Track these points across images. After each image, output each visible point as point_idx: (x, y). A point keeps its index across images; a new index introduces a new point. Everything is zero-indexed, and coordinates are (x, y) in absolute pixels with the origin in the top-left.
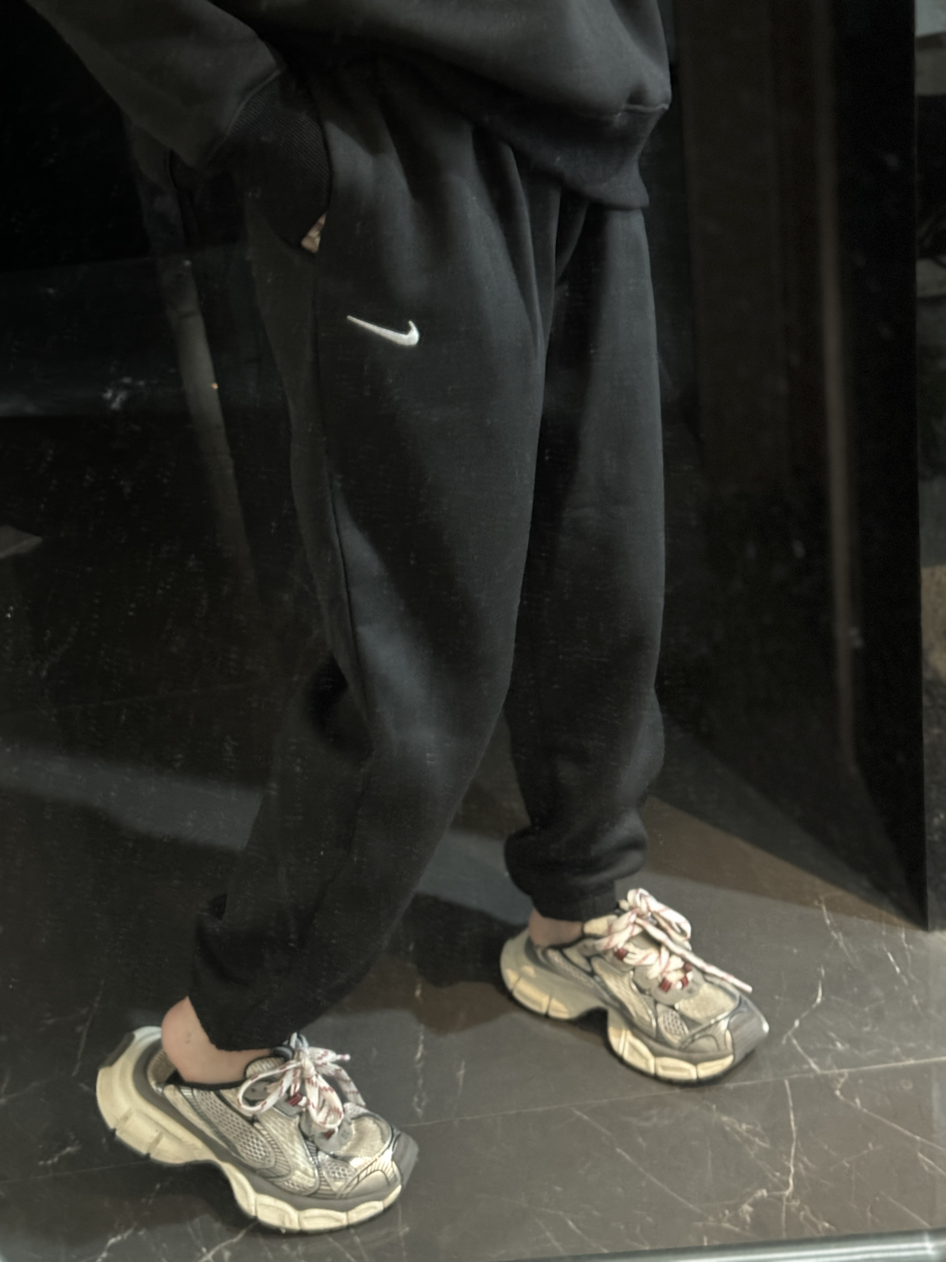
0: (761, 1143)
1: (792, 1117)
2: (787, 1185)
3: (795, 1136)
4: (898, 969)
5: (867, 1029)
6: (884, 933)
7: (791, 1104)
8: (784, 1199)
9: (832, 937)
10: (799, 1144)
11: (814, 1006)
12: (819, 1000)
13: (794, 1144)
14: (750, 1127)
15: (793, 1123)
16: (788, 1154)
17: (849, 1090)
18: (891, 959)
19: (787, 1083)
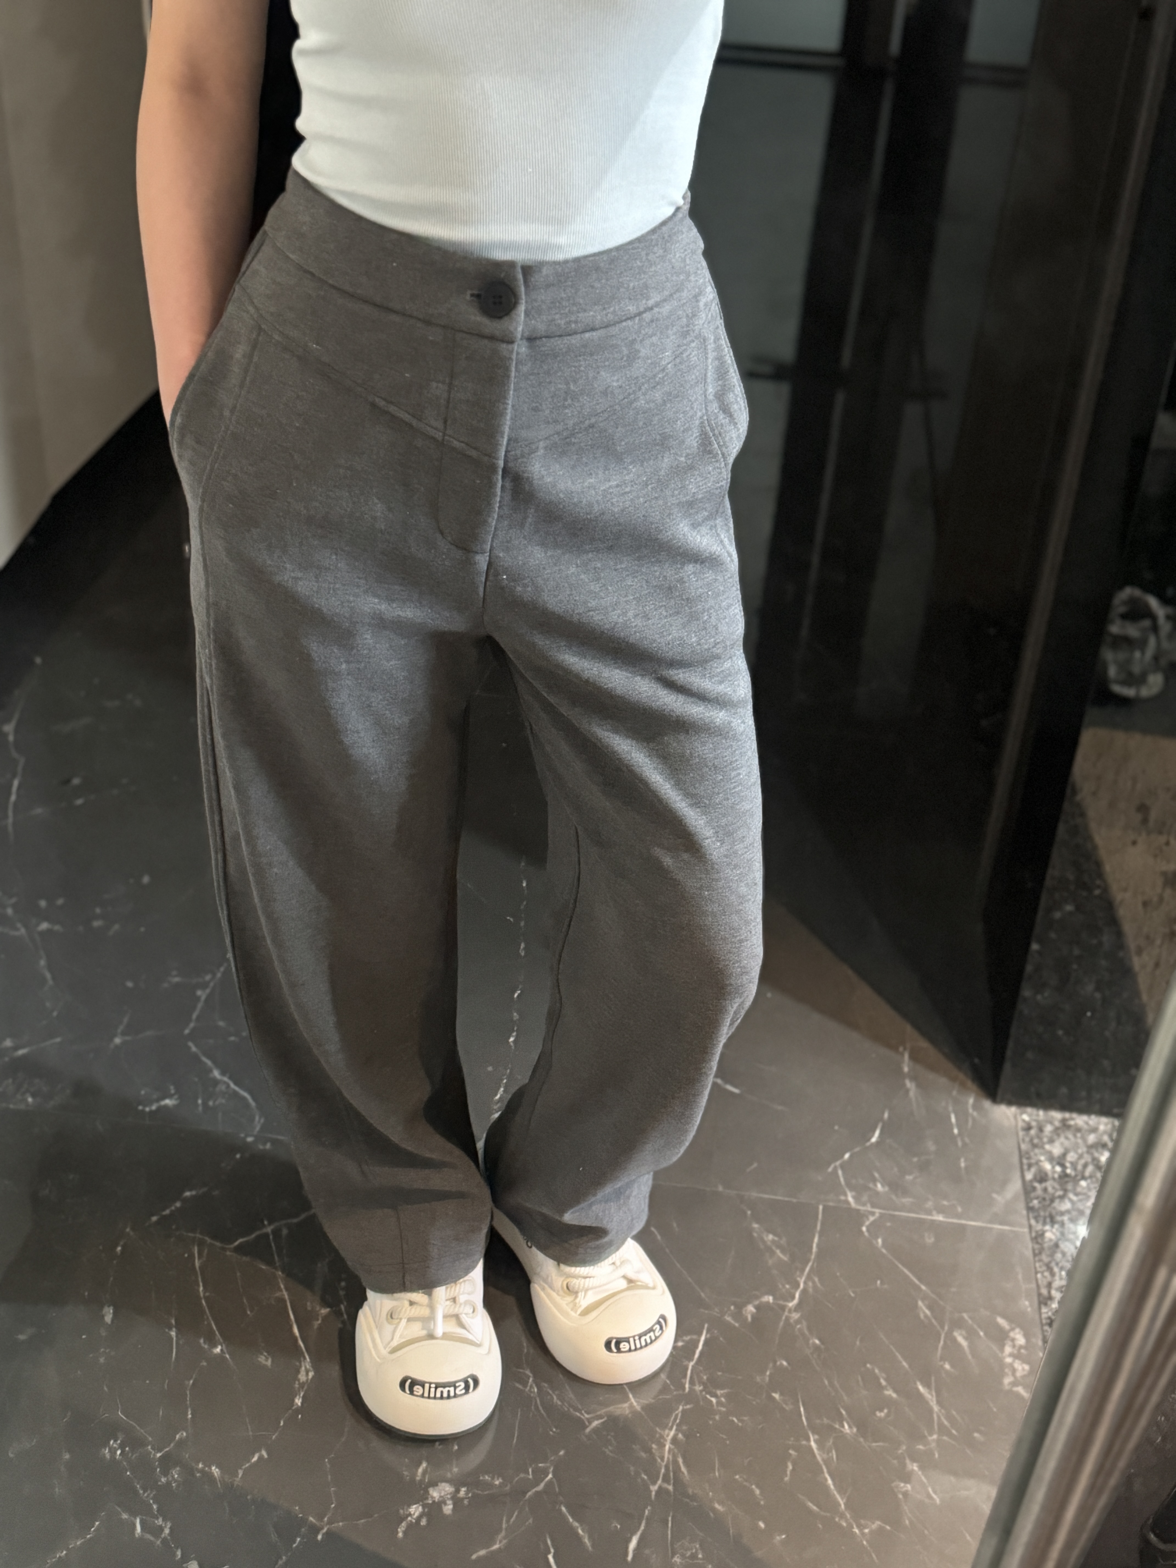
0: (781, 1256)
1: (816, 1240)
2: (793, 1298)
3: (813, 1257)
4: (956, 1131)
5: (909, 1178)
6: (955, 1093)
7: (819, 1228)
8: (787, 1310)
9: (904, 1085)
10: (815, 1265)
11: (868, 1144)
12: (874, 1140)
13: (810, 1264)
14: (776, 1239)
15: (815, 1246)
16: (803, 1270)
17: (875, 1228)
18: (953, 1119)
19: (821, 1207)
